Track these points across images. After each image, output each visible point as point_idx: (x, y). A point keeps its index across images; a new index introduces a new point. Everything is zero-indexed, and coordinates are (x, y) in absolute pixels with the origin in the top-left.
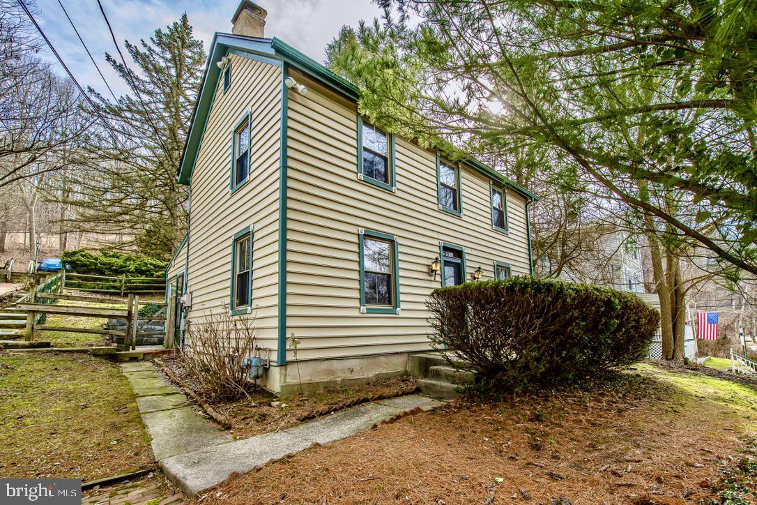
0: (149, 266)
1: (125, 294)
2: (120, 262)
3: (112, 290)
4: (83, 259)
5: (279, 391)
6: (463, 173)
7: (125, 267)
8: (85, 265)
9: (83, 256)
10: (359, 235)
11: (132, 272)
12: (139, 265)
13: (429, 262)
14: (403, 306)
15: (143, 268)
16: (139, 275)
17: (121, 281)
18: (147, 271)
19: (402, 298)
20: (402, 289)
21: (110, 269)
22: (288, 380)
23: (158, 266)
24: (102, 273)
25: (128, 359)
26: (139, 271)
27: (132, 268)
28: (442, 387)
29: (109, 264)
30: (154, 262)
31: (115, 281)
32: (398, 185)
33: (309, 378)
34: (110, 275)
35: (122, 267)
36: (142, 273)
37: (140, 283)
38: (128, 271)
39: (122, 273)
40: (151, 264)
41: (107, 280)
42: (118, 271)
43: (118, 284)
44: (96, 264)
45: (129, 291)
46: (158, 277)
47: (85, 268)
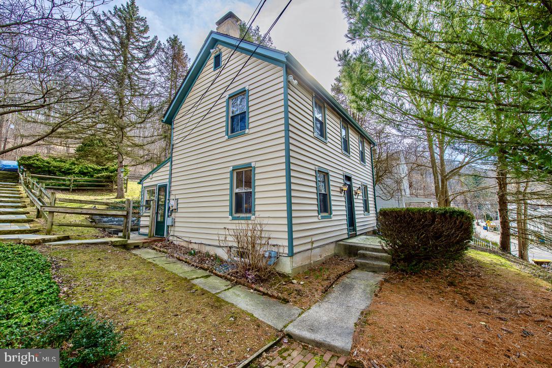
0: (89, 169)
1: (73, 190)
2: (67, 166)
3: (63, 187)
4: (37, 163)
5: (290, 272)
6: (350, 131)
7: (71, 169)
8: (40, 167)
9: (37, 160)
10: (316, 171)
11: (77, 173)
12: (82, 168)
13: (341, 185)
14: (334, 213)
15: (85, 171)
16: (82, 176)
17: (70, 180)
18: (88, 173)
19: (333, 208)
20: (333, 203)
21: (60, 171)
22: (294, 265)
23: (96, 170)
24: (55, 174)
25: (133, 247)
26: (82, 173)
27: (77, 170)
28: (374, 265)
29: (59, 167)
30: (92, 167)
31: (64, 180)
32: (329, 140)
33: (301, 263)
34: (60, 175)
35: (69, 169)
36: (85, 174)
37: (84, 182)
38: (74, 173)
39: (69, 174)
40: (91, 168)
41: (58, 180)
42: (67, 172)
43: (67, 183)
44: (49, 167)
45: (76, 188)
46: (98, 178)
47: (40, 170)
